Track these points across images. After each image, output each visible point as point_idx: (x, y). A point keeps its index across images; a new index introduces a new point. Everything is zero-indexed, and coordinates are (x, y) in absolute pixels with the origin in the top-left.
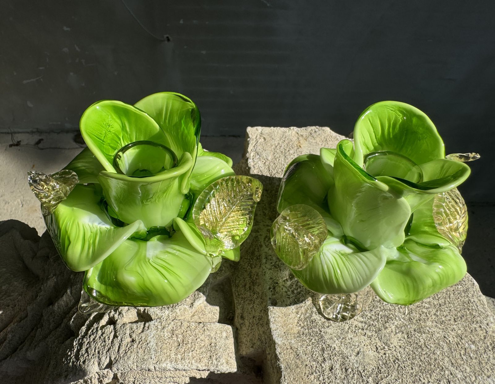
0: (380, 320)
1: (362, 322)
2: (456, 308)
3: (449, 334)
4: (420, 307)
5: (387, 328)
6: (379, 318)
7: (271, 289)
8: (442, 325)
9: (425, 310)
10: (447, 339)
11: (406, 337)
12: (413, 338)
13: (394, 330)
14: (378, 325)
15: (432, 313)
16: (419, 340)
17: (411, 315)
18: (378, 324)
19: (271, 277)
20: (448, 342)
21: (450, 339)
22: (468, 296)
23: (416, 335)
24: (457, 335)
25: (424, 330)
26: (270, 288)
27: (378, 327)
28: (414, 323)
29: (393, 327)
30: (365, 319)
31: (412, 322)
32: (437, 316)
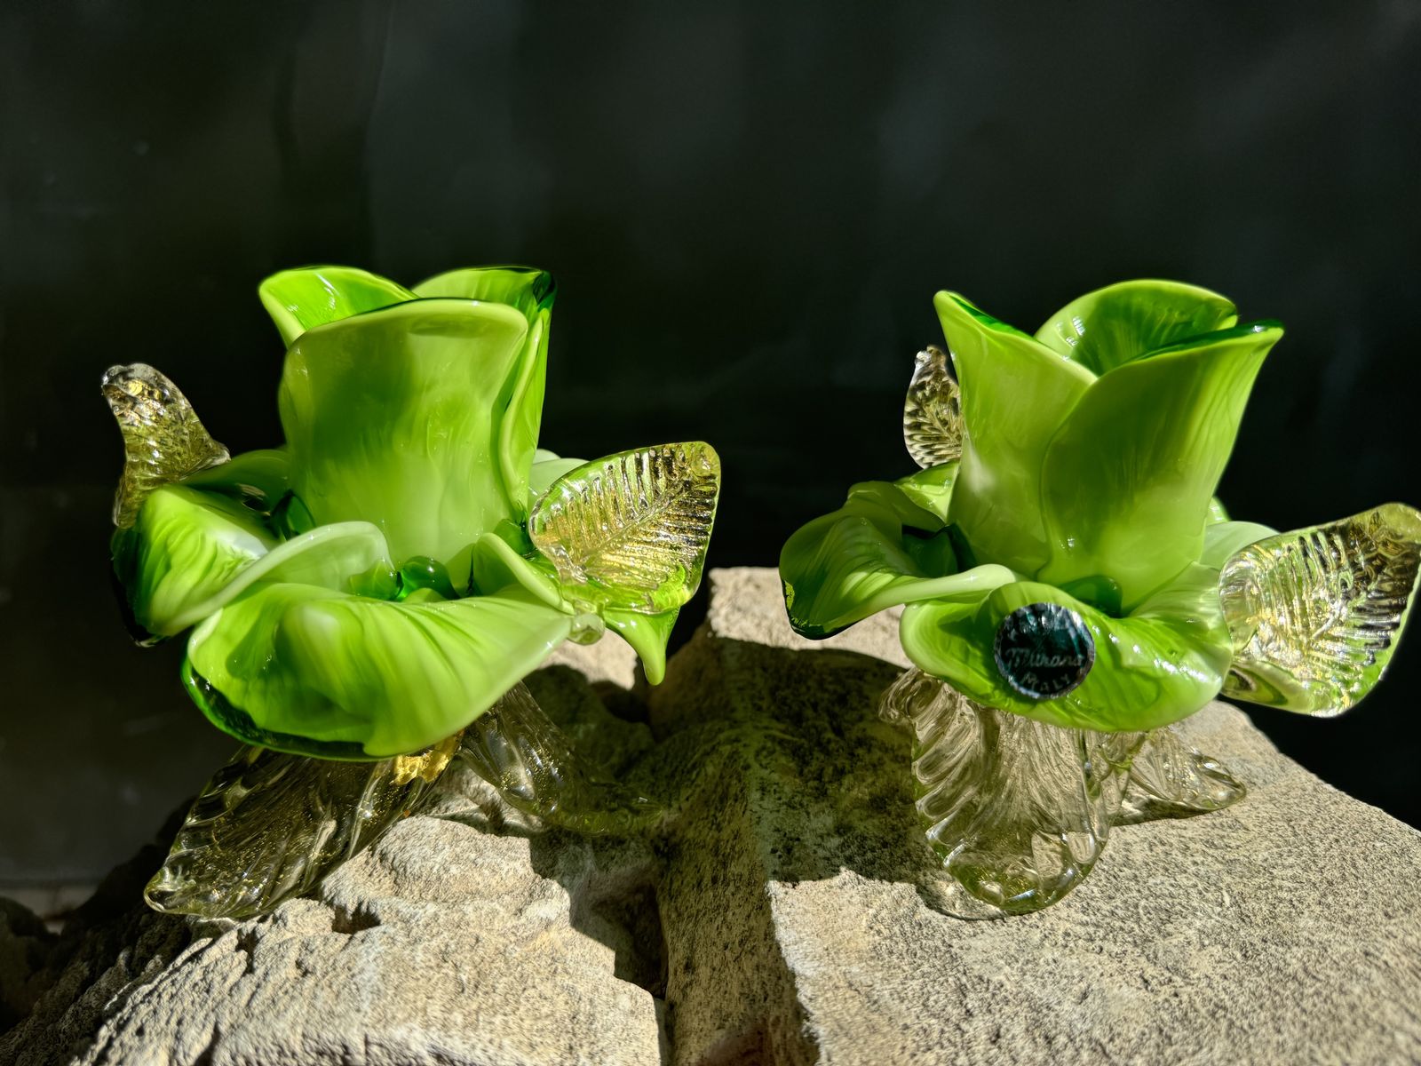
0: (1145, 919)
1: (1085, 924)
2: (1381, 889)
3: (1378, 945)
4: (1267, 888)
5: (1169, 934)
6: (1138, 913)
7: (779, 853)
8: (1350, 927)
9: (1284, 895)
10: (1378, 958)
11: (1239, 955)
12: (1262, 957)
13: (1194, 939)
14: (1140, 930)
15: (1310, 900)
16: (1285, 961)
17: (1243, 905)
18: (1140, 926)
19: (778, 826)
20: (1383, 967)
21: (1385, 957)
22: (1411, 863)
23: (1269, 951)
24: (1404, 949)
25: (1295, 939)
26: (774, 851)
27: (1141, 934)
28: (1257, 925)
29: (1191, 933)
30: (1093, 917)
31: (1251, 923)
32: (1329, 906)
